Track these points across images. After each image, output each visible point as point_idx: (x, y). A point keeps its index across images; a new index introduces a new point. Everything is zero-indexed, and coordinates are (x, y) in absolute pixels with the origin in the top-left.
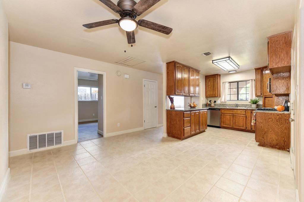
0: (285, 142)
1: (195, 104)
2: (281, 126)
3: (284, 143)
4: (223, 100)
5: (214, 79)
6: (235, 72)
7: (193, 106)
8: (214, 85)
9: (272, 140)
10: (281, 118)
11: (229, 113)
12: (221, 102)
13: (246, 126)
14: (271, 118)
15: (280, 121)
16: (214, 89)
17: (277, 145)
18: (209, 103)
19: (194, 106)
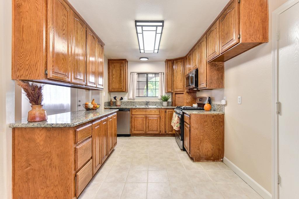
0: (219, 150)
1: (95, 102)
2: (216, 131)
3: (219, 152)
4: (131, 96)
5: (121, 66)
6: (147, 59)
7: (91, 106)
8: (121, 74)
9: (207, 151)
10: (216, 120)
11: (141, 114)
12: (129, 99)
13: (160, 129)
14: (206, 121)
15: (215, 124)
16: (120, 81)
17: (212, 156)
18: (113, 100)
19: (94, 107)
